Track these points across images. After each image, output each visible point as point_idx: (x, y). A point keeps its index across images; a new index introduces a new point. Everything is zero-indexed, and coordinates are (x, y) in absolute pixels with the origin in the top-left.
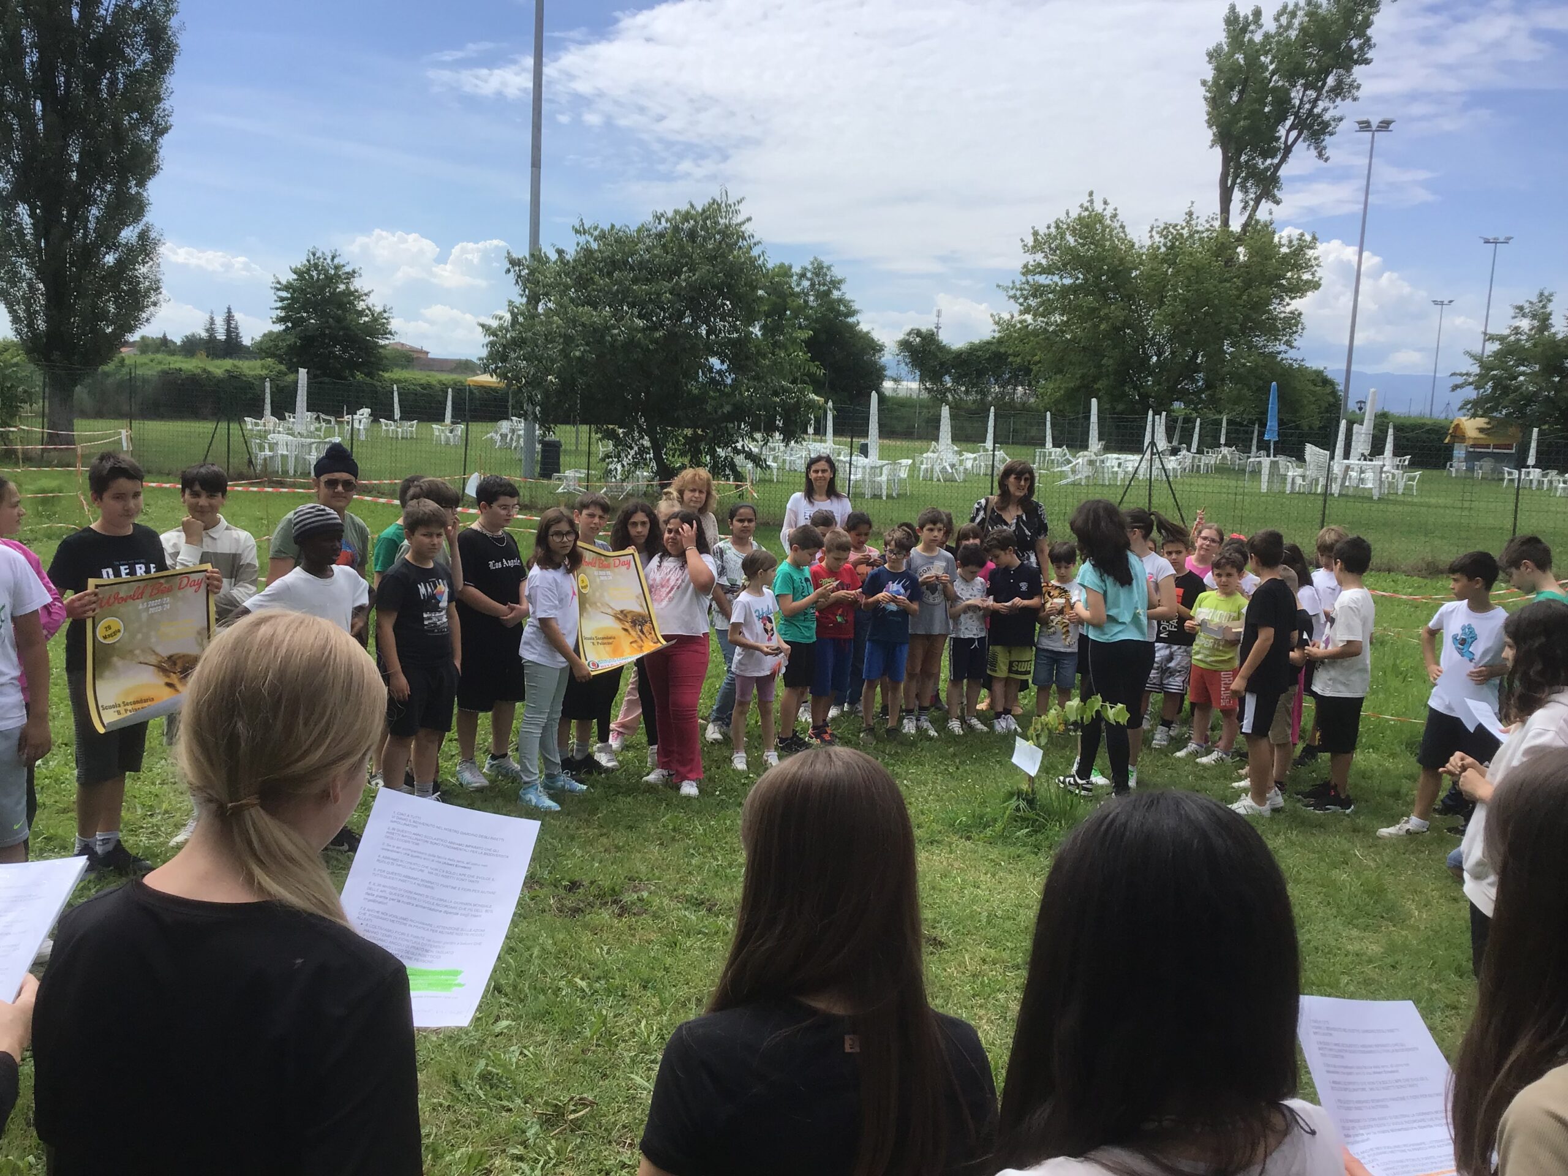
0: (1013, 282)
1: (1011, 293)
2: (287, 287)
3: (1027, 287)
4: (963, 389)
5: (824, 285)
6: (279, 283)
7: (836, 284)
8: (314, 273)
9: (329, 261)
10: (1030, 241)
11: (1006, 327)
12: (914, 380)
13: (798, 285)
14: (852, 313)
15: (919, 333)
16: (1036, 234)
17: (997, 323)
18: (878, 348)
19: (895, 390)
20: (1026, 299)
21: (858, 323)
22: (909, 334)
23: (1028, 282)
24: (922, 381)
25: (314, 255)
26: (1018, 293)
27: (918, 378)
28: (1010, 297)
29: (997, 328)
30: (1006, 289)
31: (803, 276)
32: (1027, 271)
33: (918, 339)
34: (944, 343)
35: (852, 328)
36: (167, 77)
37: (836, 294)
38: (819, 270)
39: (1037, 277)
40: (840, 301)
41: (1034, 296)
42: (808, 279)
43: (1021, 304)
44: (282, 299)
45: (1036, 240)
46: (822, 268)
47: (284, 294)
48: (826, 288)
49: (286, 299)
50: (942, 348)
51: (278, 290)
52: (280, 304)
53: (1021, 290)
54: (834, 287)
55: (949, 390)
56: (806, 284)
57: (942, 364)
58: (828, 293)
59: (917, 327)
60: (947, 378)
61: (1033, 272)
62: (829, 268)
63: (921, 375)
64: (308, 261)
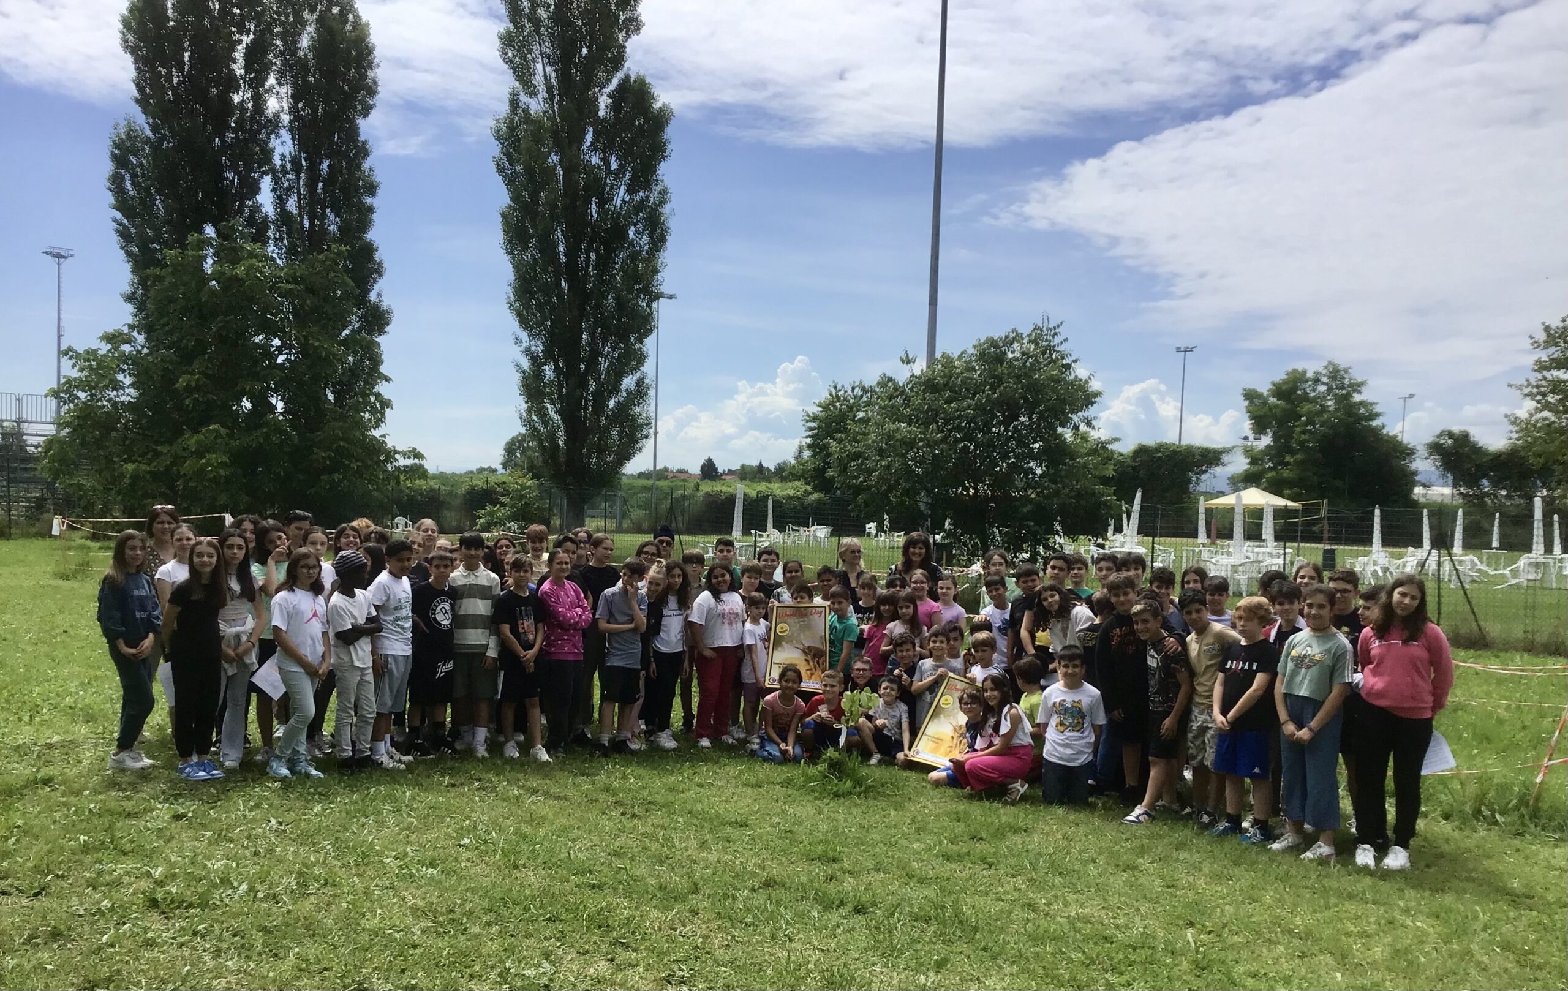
0: (1528, 380)
1: (1526, 391)
2: (815, 418)
3: (1544, 383)
4: (1504, 493)
5: (1343, 388)
6: (808, 415)
7: (1357, 387)
8: (837, 404)
9: (849, 392)
10: (1542, 337)
11: (1525, 427)
12: (1445, 485)
13: (1314, 390)
14: (1374, 416)
15: (1451, 435)
16: (1547, 329)
17: (1513, 423)
18: (1408, 453)
19: (1424, 496)
20: (1544, 395)
21: (1383, 427)
22: (1439, 436)
23: (1545, 379)
24: (1454, 486)
25: (835, 388)
26: (1535, 390)
27: (1450, 482)
28: (1526, 395)
29: (1515, 428)
30: (1520, 388)
31: (1317, 381)
32: (1541, 367)
33: (1450, 442)
34: (1480, 444)
35: (1376, 432)
36: (661, 254)
37: (1357, 398)
38: (1336, 373)
39: (1555, 373)
40: (1362, 404)
41: (1553, 392)
42: (1323, 383)
43: (1538, 402)
44: (811, 429)
45: (1549, 335)
46: (1338, 371)
47: (812, 424)
48: (1344, 392)
49: (815, 428)
50: (1477, 450)
51: (807, 421)
52: (810, 433)
53: (1538, 387)
54: (1355, 391)
55: (1487, 494)
56: (1322, 388)
57: (1479, 467)
58: (1348, 396)
59: (1448, 428)
60: (1485, 482)
61: (1548, 369)
62: (1346, 371)
63: (1454, 480)
64: (831, 395)
